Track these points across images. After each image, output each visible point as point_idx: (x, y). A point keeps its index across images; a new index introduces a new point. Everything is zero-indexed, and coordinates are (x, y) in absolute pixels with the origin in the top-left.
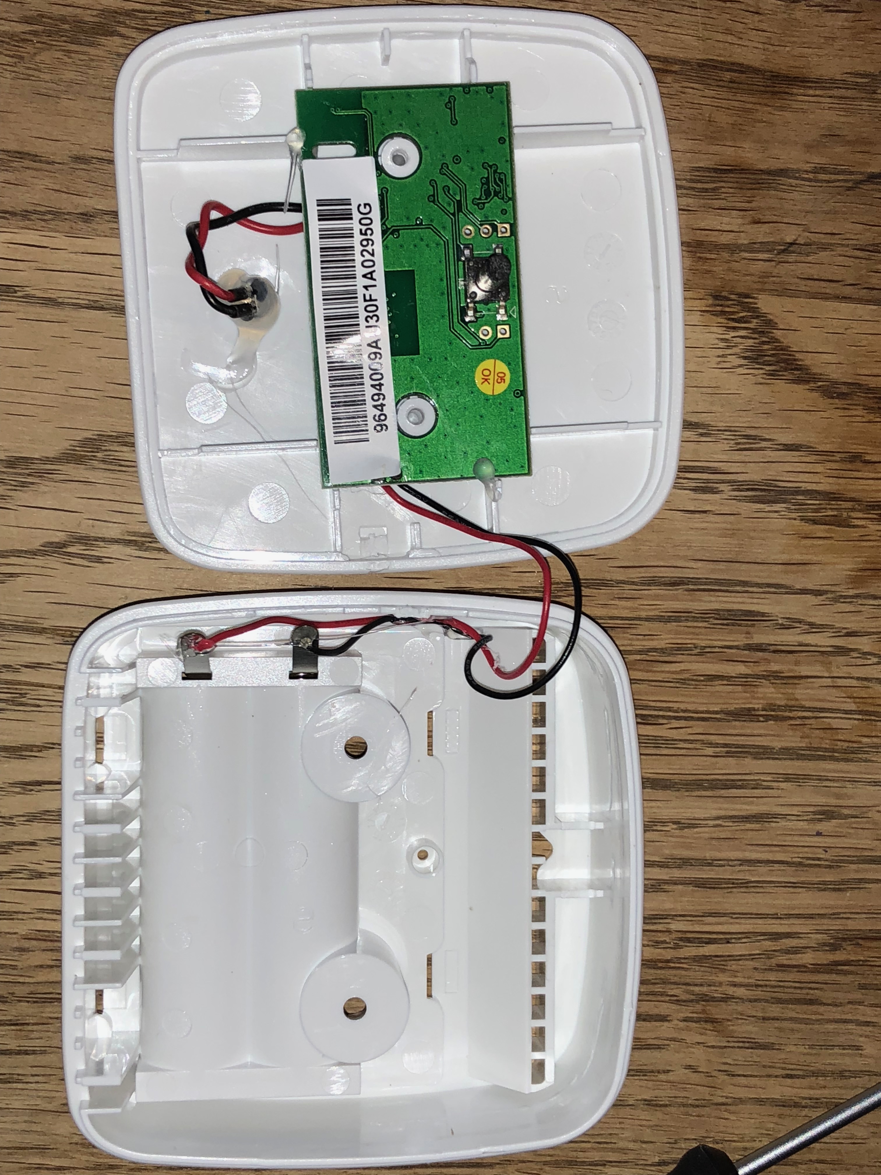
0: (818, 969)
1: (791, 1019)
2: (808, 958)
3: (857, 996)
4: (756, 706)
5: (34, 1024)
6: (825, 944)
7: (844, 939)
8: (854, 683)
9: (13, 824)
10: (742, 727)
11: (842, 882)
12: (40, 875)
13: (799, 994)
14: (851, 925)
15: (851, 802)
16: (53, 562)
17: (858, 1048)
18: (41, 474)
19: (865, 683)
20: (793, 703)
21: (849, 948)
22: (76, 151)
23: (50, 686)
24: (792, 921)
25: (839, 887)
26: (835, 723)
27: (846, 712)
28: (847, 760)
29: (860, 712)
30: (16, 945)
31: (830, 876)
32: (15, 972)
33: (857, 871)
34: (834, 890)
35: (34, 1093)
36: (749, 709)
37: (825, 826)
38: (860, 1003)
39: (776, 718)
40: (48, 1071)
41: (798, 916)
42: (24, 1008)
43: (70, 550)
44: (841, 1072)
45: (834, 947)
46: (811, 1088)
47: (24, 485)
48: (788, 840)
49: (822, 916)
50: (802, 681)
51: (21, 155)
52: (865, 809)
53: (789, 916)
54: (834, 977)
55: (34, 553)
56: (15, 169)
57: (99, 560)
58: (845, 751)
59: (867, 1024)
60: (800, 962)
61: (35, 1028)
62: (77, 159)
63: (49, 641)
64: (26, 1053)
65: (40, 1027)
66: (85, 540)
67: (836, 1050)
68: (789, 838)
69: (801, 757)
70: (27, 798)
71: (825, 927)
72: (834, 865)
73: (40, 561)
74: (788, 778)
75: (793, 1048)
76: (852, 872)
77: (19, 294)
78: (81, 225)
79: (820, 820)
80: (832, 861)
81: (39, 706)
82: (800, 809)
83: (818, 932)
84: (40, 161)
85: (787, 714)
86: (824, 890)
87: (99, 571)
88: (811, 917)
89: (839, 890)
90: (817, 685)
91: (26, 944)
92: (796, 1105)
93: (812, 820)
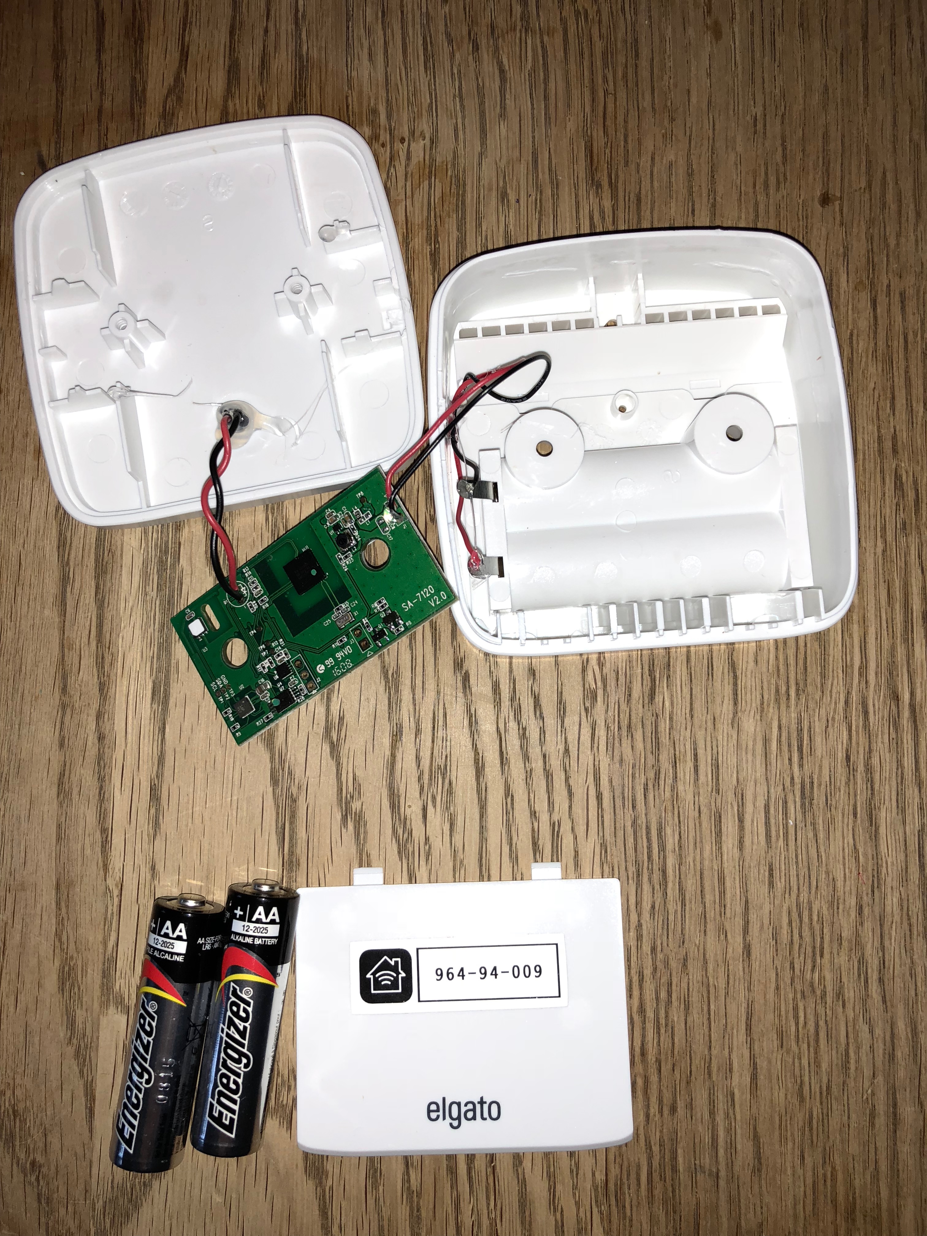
0: (614, 196)
1: (652, 213)
2: (607, 204)
3: (633, 167)
4: (429, 250)
5: (675, 750)
6: (597, 193)
7: (593, 180)
8: (409, 184)
9: (531, 770)
10: (444, 259)
11: (552, 183)
12: (567, 751)
13: (633, 207)
14: (582, 175)
15: (494, 180)
16: (344, 752)
17: (671, 164)
18: (282, 761)
19: (409, 176)
20: (425, 224)
21: (599, 175)
22: (56, 746)
23: (433, 749)
24: (581, 216)
25: (556, 185)
26: (438, 194)
27: (430, 187)
28: (464, 185)
29: (430, 178)
30: (618, 765)
31: (548, 192)
32: (637, 765)
33: (543, 173)
34: (557, 188)
35: (725, 748)
36: (431, 255)
37: (512, 197)
38: (638, 165)
39: (436, 236)
40: (709, 738)
41: (577, 212)
42: (665, 757)
43: (335, 739)
44: (689, 175)
45: (599, 186)
46: (701, 196)
47: (290, 773)
48: (523, 222)
49: (577, 196)
50: (409, 219)
51: (60, 783)
52: (499, 170)
53: (578, 218)
54: (620, 185)
55: (338, 765)
56: (71, 788)
57: (341, 719)
58: (458, 187)
59: (653, 159)
60: (611, 209)
61: (677, 749)
62: (61, 745)
63: (400, 749)
64: (696, 755)
65: (677, 746)
66: (328, 730)
67: (673, 179)
68: (522, 222)
69: (464, 218)
70: (512, 761)
71: (585, 193)
72: (540, 190)
73: (344, 760)
74: (479, 225)
75: (673, 210)
76: (544, 176)
77: (156, 782)
78: (107, 741)
79: (508, 201)
80: (537, 191)
81: (446, 757)
82: (501, 214)
83: (588, 198)
84: (64, 770)
85: (433, 228)
86: (558, 195)
87: (349, 718)
88: (577, 203)
89: (557, 185)
90: (412, 209)
91: (617, 758)
92: (714, 205)
93: (508, 206)
